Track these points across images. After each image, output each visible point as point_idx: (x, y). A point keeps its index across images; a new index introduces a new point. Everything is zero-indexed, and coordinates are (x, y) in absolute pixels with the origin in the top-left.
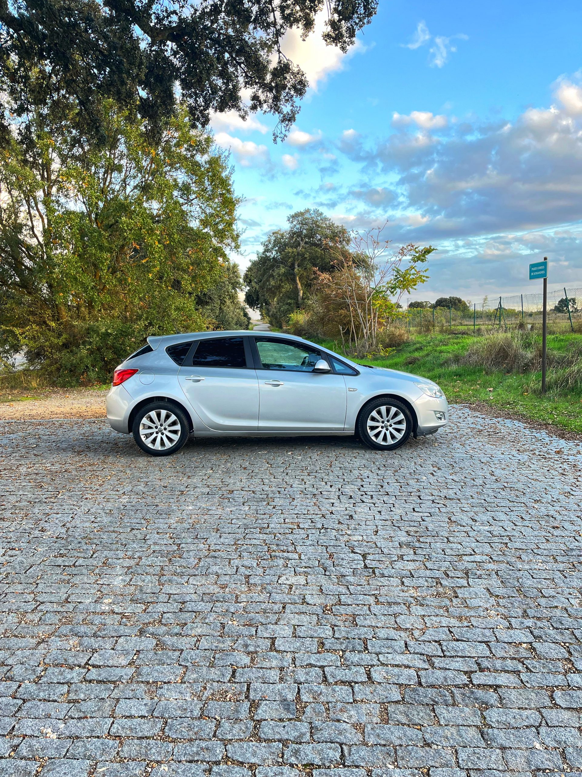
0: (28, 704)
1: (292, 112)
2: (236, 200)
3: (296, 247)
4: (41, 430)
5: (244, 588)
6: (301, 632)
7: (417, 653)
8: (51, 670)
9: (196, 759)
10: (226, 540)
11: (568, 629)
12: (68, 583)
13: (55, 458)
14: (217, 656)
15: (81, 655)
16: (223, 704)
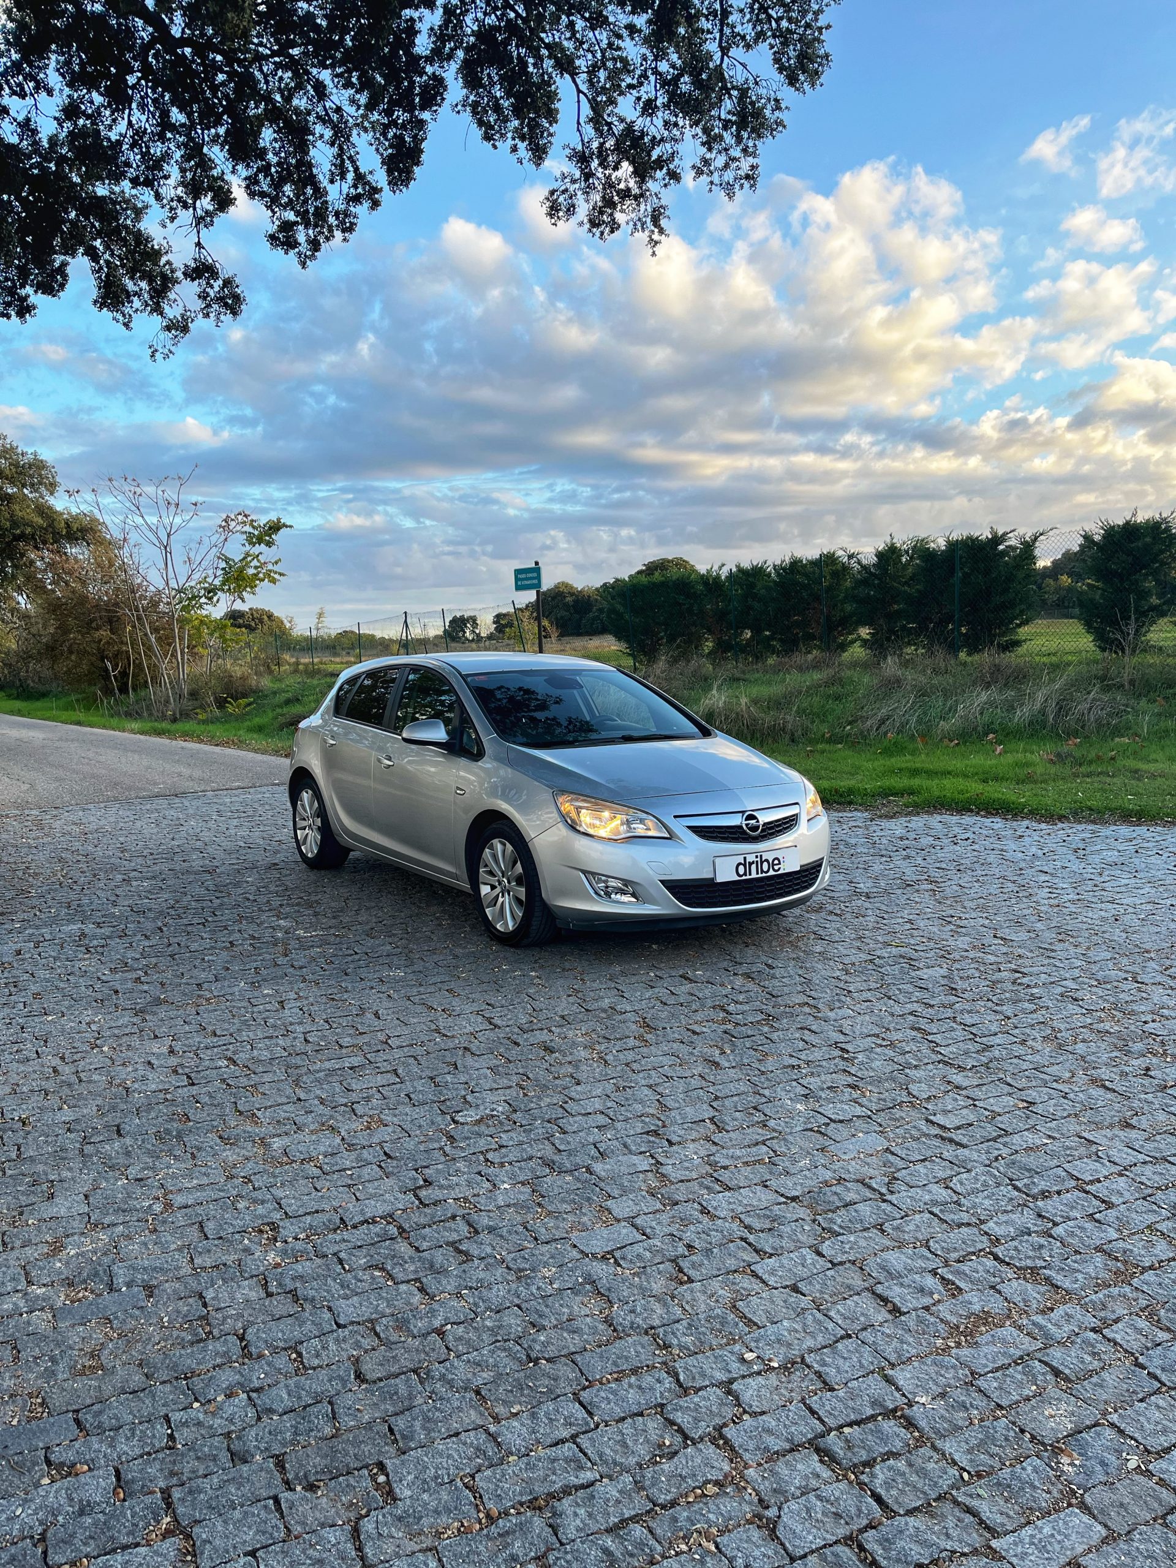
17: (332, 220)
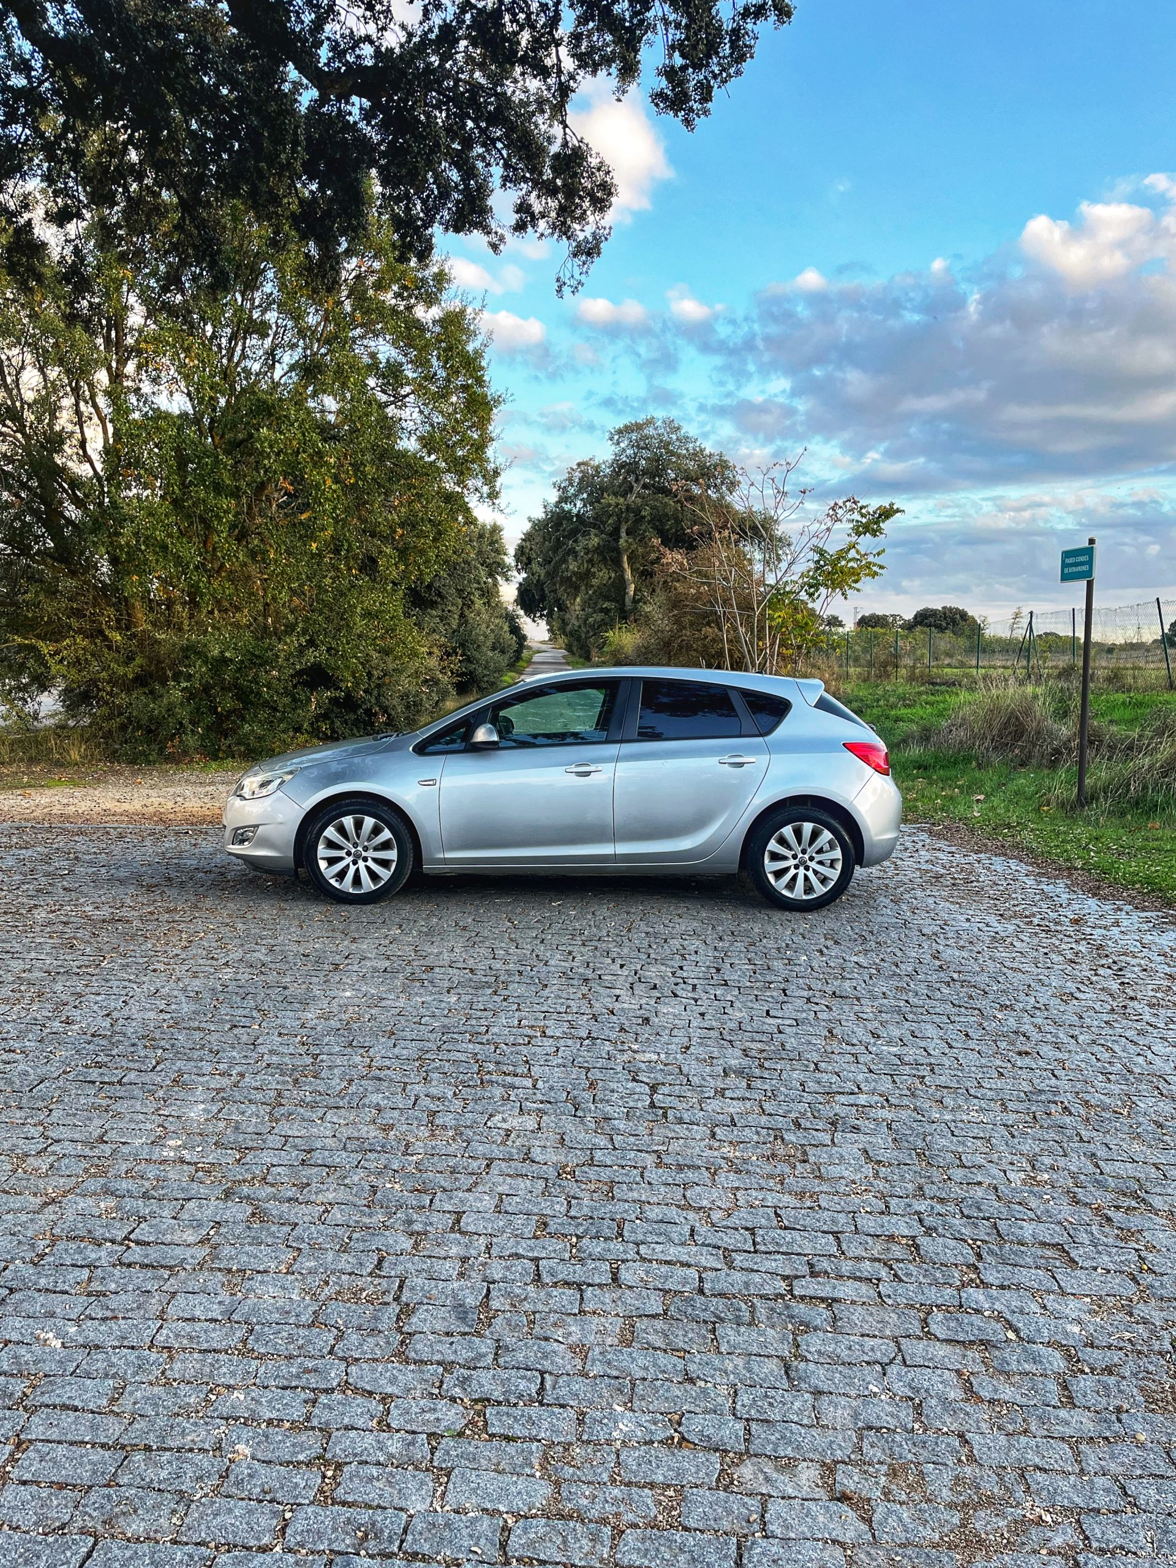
0: (18, 1296)
1: (595, 238)
2: (493, 399)
3: (624, 495)
4: (81, 844)
5: (424, 1132)
6: (511, 1205)
7: (709, 1245)
8: (61, 1245)
9: (294, 1384)
10: (405, 1052)
11: (988, 1219)
12: (106, 1111)
13: (103, 895)
14: (355, 1236)
15: (118, 1224)
16: (354, 1307)
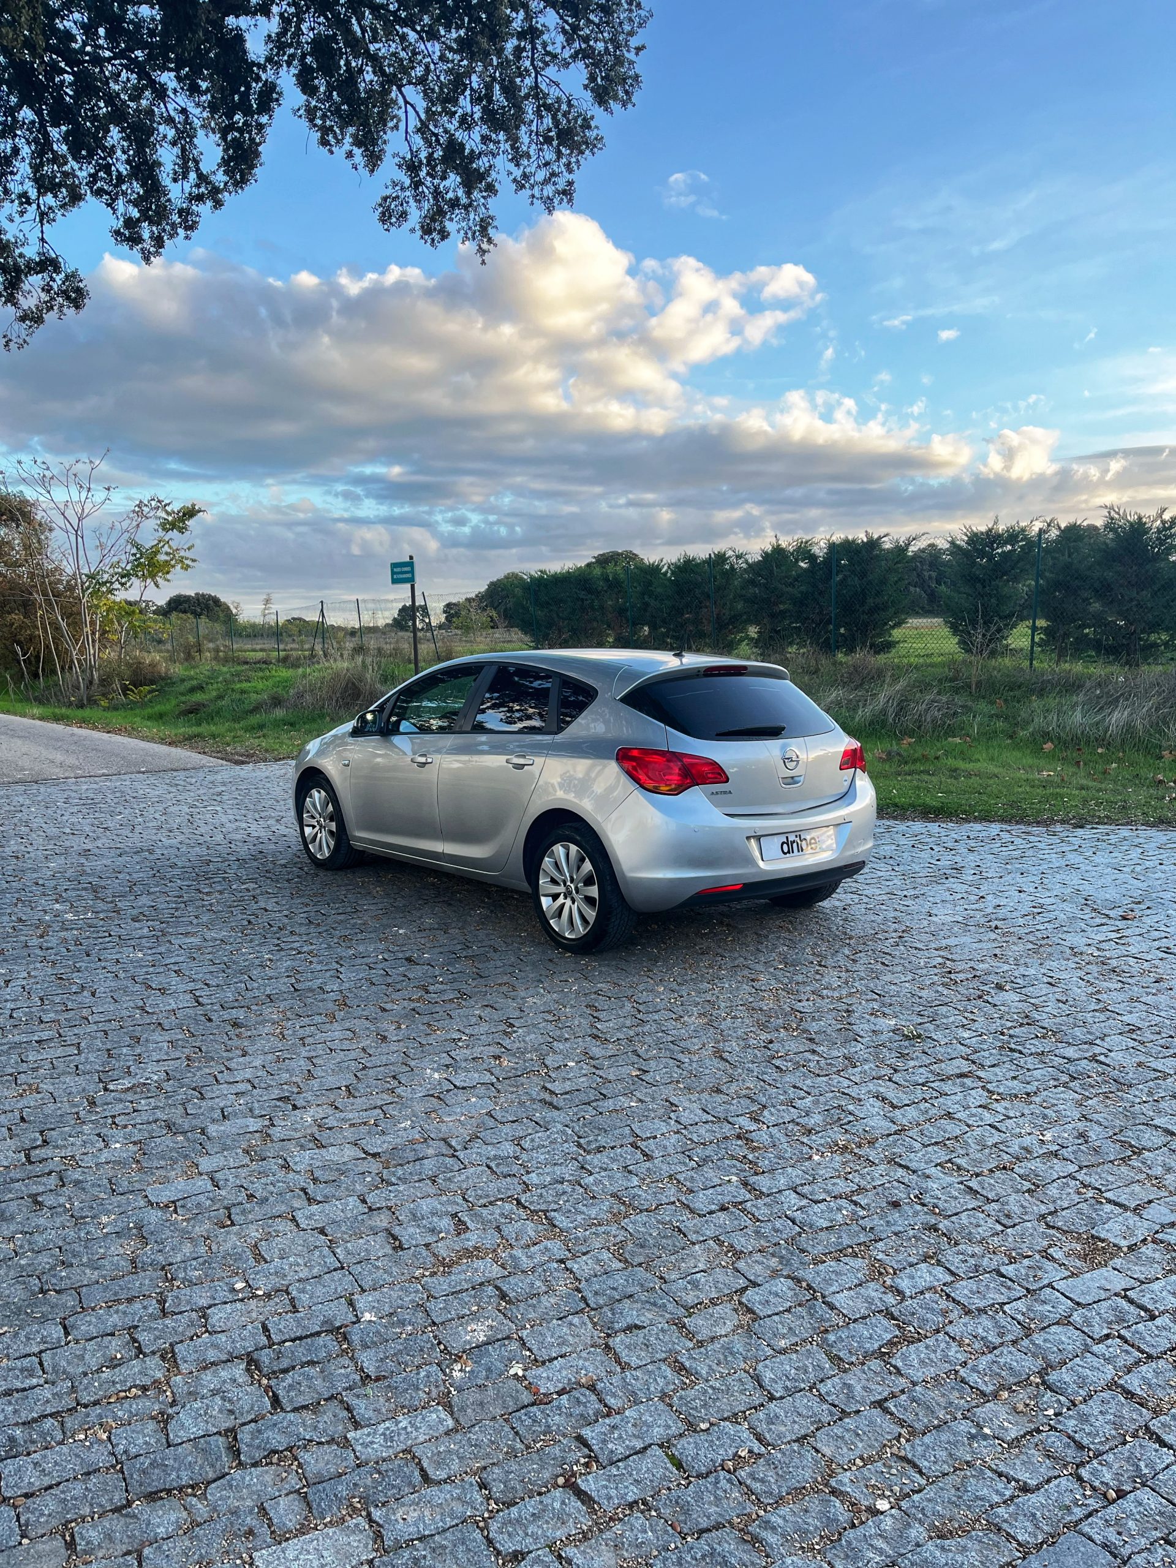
17: (175, 218)
